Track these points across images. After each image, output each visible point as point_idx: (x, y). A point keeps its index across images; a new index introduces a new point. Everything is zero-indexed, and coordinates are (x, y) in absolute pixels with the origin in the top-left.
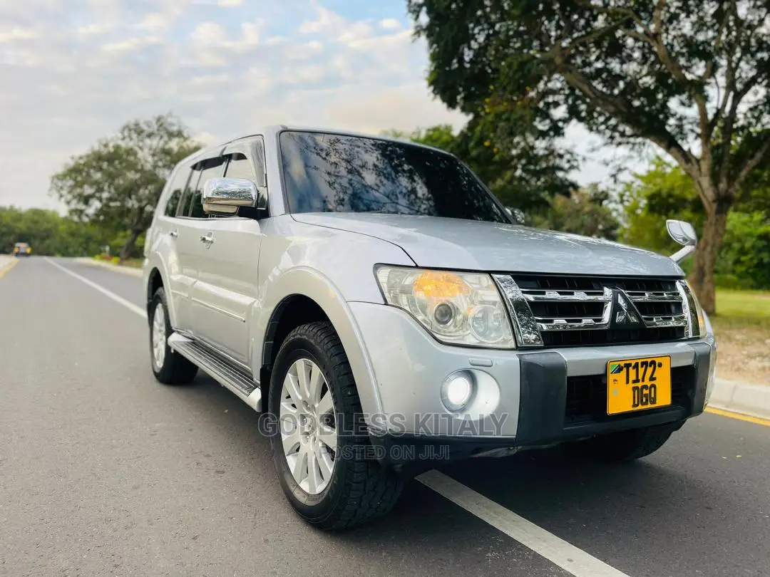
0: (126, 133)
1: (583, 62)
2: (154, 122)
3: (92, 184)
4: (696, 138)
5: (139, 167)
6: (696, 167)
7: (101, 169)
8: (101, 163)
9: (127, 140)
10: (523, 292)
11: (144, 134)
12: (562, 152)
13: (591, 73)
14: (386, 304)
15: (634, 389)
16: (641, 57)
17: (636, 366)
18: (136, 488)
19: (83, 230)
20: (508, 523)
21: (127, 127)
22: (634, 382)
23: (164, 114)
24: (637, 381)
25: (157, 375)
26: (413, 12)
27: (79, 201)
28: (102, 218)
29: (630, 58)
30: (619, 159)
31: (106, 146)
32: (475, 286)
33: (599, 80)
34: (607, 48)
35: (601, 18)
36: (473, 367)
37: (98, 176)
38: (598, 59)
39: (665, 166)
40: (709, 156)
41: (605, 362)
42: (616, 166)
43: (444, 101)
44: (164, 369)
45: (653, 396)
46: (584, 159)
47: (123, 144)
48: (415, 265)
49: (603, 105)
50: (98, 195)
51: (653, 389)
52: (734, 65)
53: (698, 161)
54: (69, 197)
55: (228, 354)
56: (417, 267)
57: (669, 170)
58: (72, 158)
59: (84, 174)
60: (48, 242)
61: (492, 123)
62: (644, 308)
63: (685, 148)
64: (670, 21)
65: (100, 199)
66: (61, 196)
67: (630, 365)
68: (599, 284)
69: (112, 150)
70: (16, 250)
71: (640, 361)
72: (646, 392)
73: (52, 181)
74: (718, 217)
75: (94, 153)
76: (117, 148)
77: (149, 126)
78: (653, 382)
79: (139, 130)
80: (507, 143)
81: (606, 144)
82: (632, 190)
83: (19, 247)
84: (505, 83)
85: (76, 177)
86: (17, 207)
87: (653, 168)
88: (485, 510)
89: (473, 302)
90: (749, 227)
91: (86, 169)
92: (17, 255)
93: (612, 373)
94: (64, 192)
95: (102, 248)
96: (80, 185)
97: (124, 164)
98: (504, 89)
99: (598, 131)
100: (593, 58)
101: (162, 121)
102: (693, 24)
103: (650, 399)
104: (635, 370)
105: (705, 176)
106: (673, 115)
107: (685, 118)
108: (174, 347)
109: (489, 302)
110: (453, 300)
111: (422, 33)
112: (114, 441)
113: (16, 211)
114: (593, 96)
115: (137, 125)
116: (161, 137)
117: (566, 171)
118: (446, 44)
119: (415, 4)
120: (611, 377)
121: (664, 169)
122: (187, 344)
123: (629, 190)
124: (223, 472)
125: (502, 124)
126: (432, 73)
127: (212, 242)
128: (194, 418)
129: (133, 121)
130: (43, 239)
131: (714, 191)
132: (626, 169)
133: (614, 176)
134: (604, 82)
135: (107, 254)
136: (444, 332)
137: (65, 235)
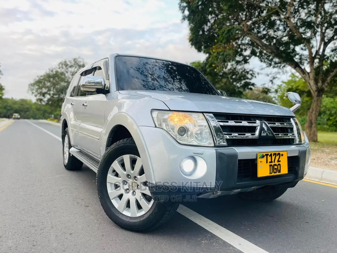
0: (61, 66)
1: (258, 31)
2: (73, 60)
3: (45, 88)
4: (308, 63)
5: (66, 80)
6: (308, 76)
7: (50, 81)
8: (50, 78)
9: (61, 68)
10: (218, 121)
11: (68, 66)
12: (248, 70)
13: (261, 36)
14: (156, 127)
15: (270, 166)
16: (283, 29)
17: (271, 155)
18: (48, 213)
19: (43, 108)
20: (213, 228)
21: (61, 63)
22: (270, 162)
23: (77, 58)
24: (271, 162)
25: (65, 166)
26: (182, 10)
27: (41, 95)
28: (50, 103)
29: (278, 29)
30: (274, 74)
31: (52, 71)
32: (196, 119)
33: (265, 39)
34: (268, 25)
35: (265, 12)
36: (194, 154)
37: (48, 84)
38: (264, 29)
39: (296, 78)
40: (313, 71)
41: (256, 153)
42: (272, 76)
43: (196, 48)
44: (68, 163)
45: (279, 169)
46: (258, 74)
47: (59, 70)
48: (169, 109)
49: (266, 49)
50: (49, 92)
51: (279, 166)
52: (323, 31)
53: (308, 73)
54: (36, 93)
55: (93, 155)
56: (170, 110)
57: (297, 79)
58: (38, 76)
59: (43, 83)
60: (28, 113)
61: (216, 56)
62: (275, 129)
63: (303, 67)
64: (295, 13)
65: (50, 94)
66: (33, 93)
67: (268, 154)
68: (254, 118)
69: (55, 73)
70: (14, 116)
71: (273, 153)
72: (275, 167)
73: (29, 87)
74: (318, 98)
75: (47, 74)
76: (57, 72)
77: (71, 63)
78: (279, 163)
79: (66, 64)
80: (223, 65)
81: (267, 67)
82: (281, 88)
83: (15, 115)
84: (221, 39)
85: (39, 85)
86: (14, 98)
87: (290, 78)
88: (204, 222)
89: (195, 126)
90: (334, 104)
91: (43, 81)
92: (14, 119)
93: (259, 158)
94: (34, 91)
95: (51, 115)
96: (41, 88)
97: (60, 79)
98: (221, 42)
99: (265, 62)
100: (262, 29)
101: (76, 60)
102: (306, 14)
103: (278, 171)
104: (270, 157)
105: (312, 80)
106: (298, 54)
107: (303, 55)
108: (72, 153)
109: (202, 126)
110: (186, 125)
111: (186, 19)
112: (42, 193)
113: (14, 100)
114: (261, 45)
115: (65, 62)
116: (76, 67)
117: (250, 79)
118: (196, 23)
119: (182, 6)
120: (259, 160)
121: (296, 79)
122: (77, 152)
123: (280, 89)
124: (88, 206)
125: (220, 57)
126: (190, 37)
127: (87, 106)
128: (79, 184)
129: (64, 60)
130: (25, 112)
131: (316, 87)
132: (276, 77)
133: (271, 81)
134: (267, 40)
135: (53, 118)
136: (182, 139)
137: (35, 110)
